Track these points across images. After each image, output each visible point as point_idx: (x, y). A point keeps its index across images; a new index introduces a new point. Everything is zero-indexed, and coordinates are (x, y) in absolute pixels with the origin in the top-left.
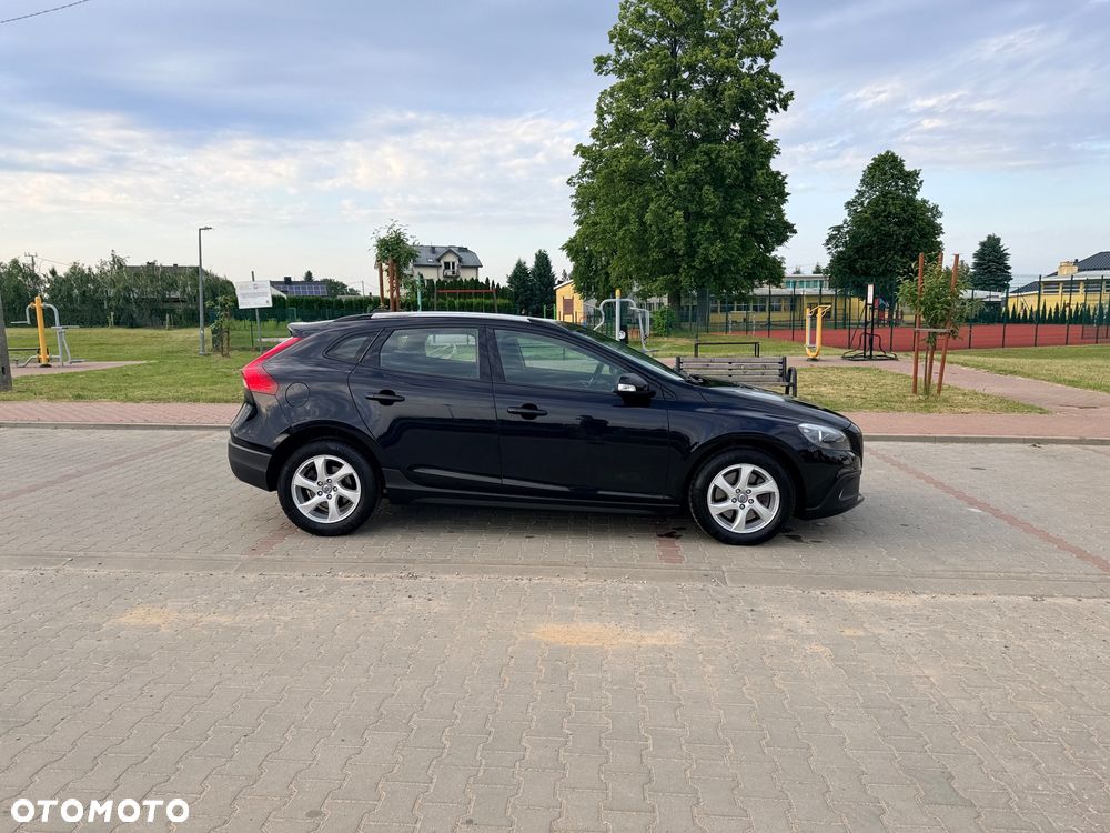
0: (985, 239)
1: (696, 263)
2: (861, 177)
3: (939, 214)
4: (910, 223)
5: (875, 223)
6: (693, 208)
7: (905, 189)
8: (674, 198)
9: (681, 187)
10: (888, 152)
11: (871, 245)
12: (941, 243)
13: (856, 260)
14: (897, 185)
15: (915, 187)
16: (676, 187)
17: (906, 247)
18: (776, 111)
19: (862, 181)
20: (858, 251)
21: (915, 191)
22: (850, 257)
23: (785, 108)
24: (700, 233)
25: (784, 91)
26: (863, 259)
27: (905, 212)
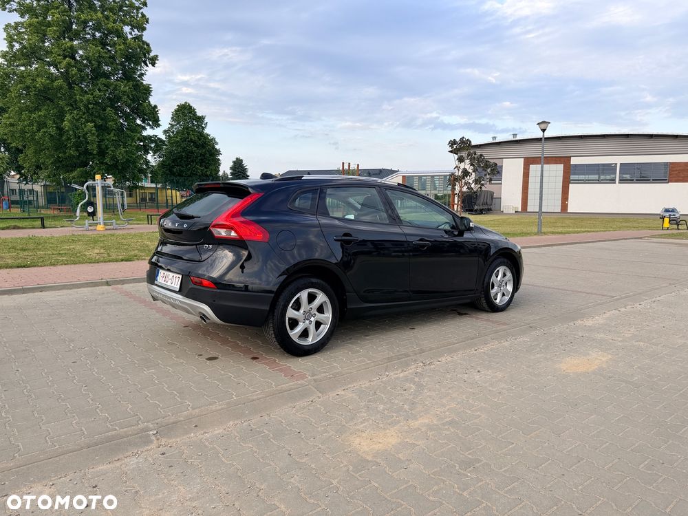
0: (235, 160)
1: (107, 160)
2: (171, 116)
3: (217, 144)
4: (203, 147)
5: (184, 145)
6: (100, 122)
7: (198, 126)
8: (84, 113)
9: (90, 106)
10: (186, 103)
11: (181, 157)
12: (219, 160)
13: (173, 167)
14: (192, 123)
15: (203, 125)
16: (86, 106)
17: (202, 161)
18: (147, 65)
19: (172, 118)
20: (174, 161)
21: (203, 128)
22: (169, 164)
23: (153, 65)
24: (107, 139)
25: (152, 54)
26: (177, 166)
27: (200, 140)
